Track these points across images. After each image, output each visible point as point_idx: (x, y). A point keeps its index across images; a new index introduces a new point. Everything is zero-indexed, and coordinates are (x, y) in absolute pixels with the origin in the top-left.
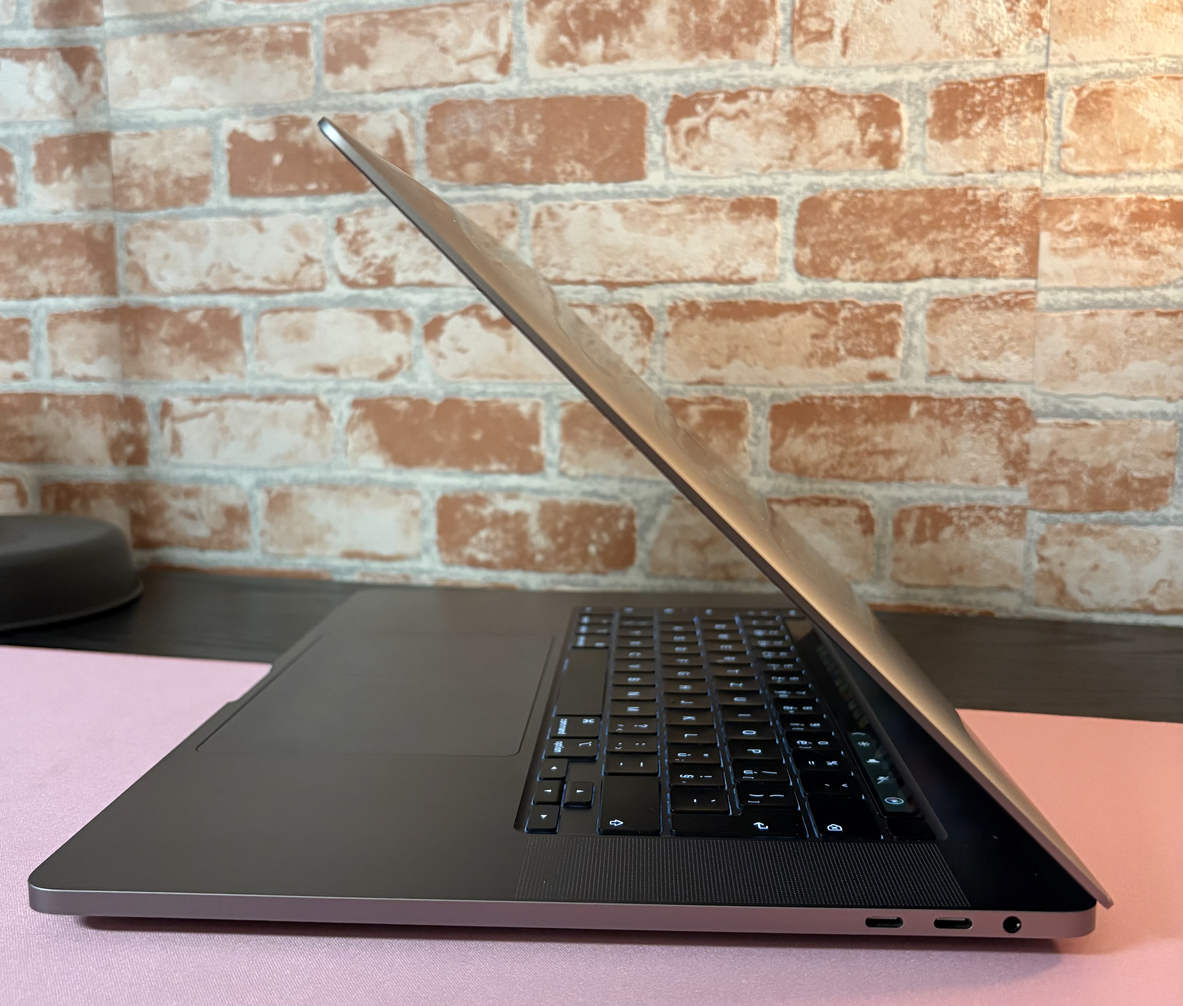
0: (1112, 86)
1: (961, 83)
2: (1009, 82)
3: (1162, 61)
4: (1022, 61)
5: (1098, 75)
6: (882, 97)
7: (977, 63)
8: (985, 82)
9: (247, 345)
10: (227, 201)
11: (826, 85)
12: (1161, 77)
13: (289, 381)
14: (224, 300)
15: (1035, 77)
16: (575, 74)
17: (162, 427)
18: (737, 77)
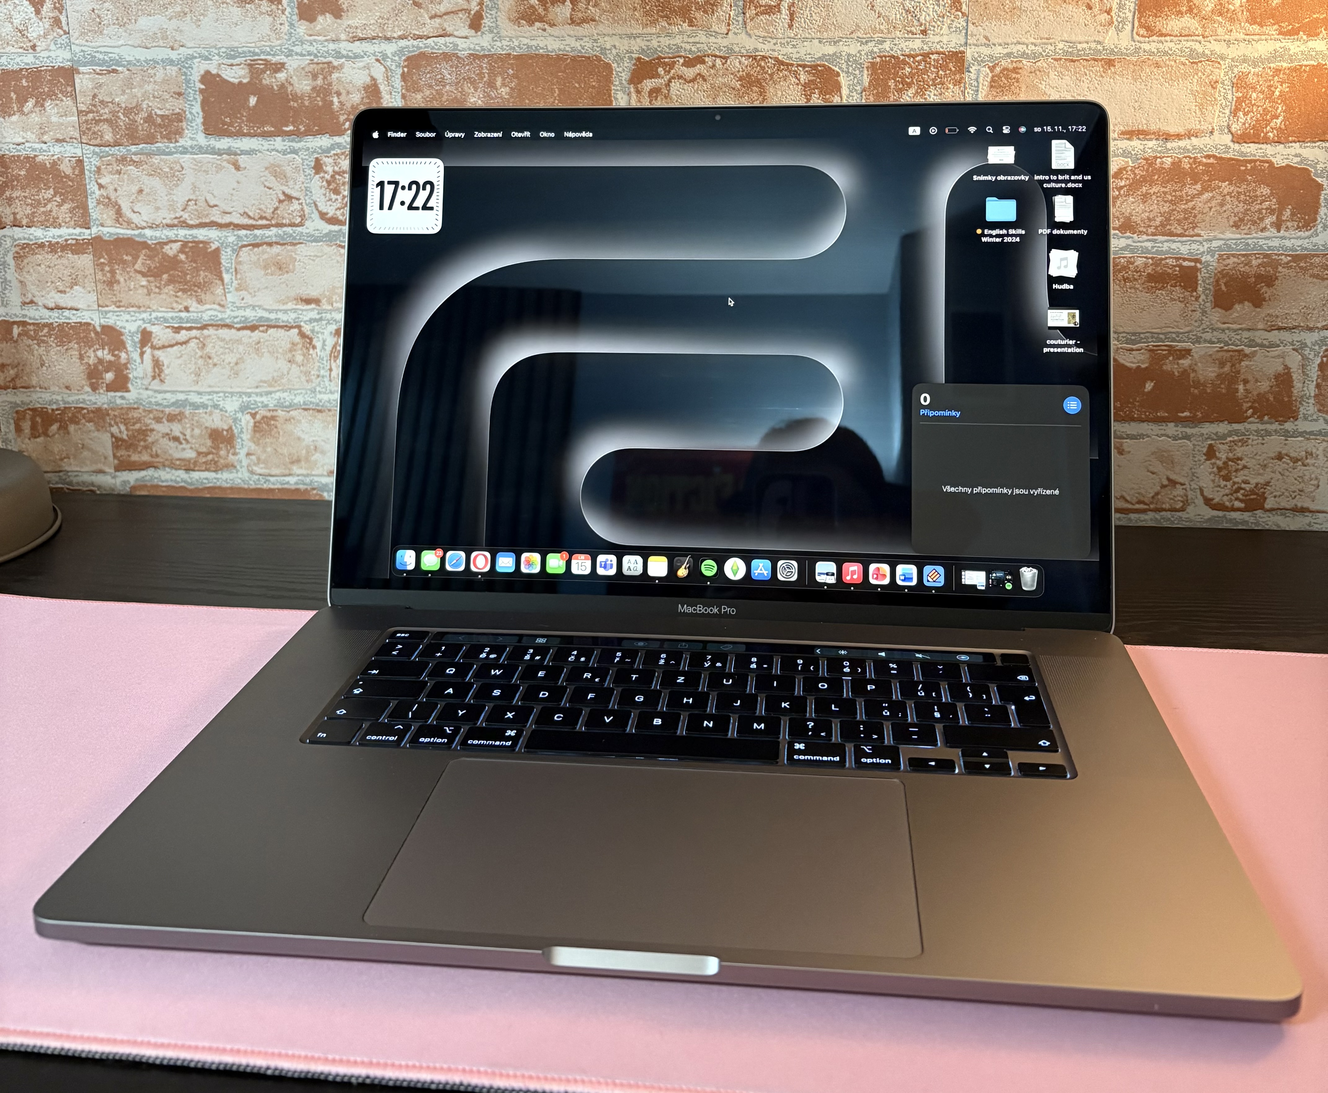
0: (1020, 65)
1: (893, 57)
2: (933, 57)
3: (1061, 46)
4: (945, 39)
5: (1009, 55)
6: (824, 66)
7: (907, 40)
8: (914, 57)
9: (226, 277)
10: (202, 139)
11: (775, 54)
12: (1061, 59)
13: (270, 311)
14: (202, 234)
15: (956, 54)
16: (545, 34)
17: (142, 354)
18: (695, 43)
